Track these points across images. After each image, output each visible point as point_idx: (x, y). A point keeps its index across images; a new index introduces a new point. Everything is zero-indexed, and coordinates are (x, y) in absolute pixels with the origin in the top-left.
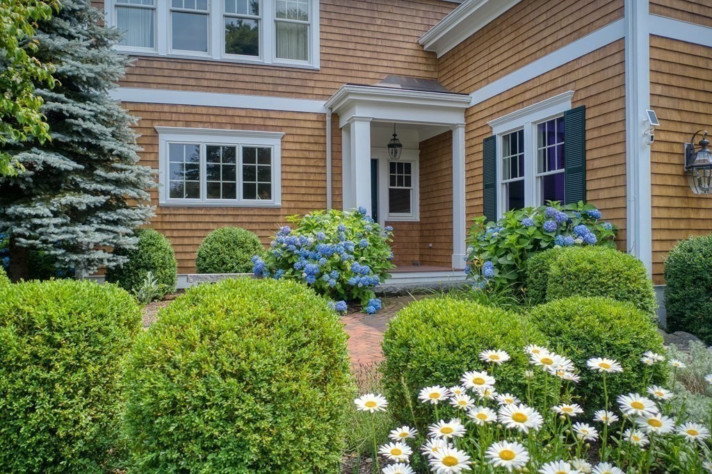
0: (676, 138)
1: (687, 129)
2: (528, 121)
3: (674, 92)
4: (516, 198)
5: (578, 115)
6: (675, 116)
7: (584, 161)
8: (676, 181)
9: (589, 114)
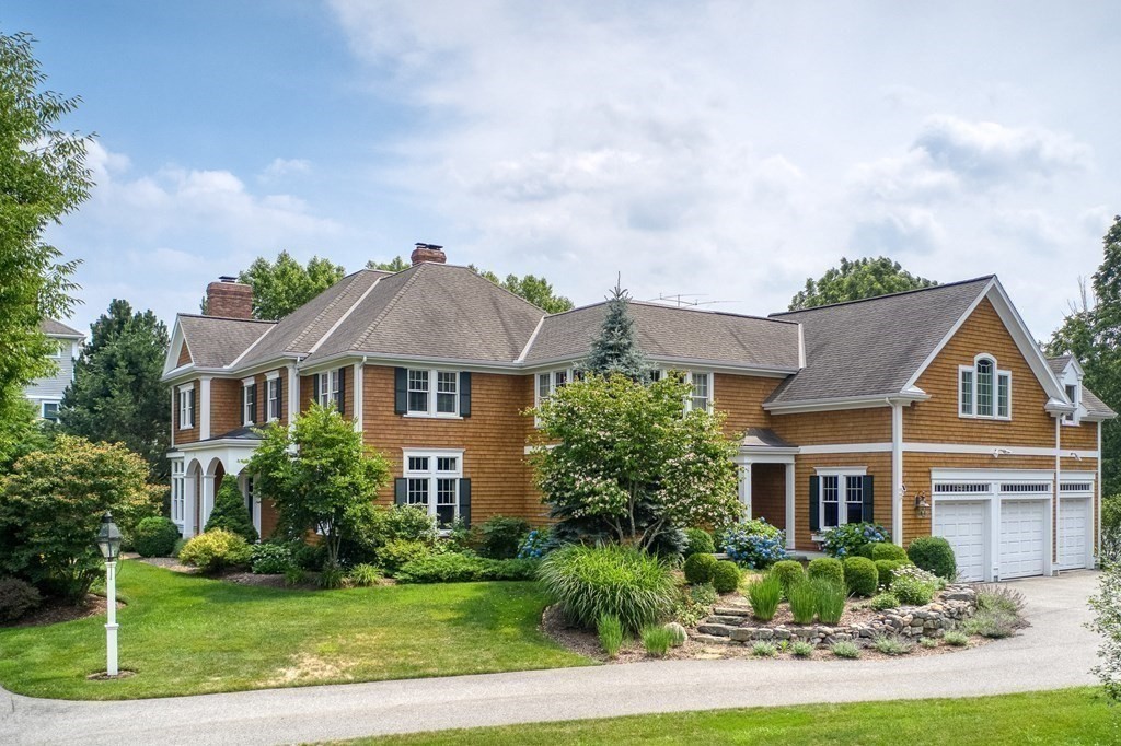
0: (912, 494)
1: (916, 489)
2: (842, 474)
3: (912, 474)
4: (832, 518)
5: (869, 479)
6: (912, 484)
7: (873, 500)
8: (912, 512)
9: (875, 479)
